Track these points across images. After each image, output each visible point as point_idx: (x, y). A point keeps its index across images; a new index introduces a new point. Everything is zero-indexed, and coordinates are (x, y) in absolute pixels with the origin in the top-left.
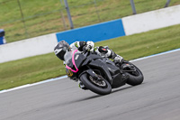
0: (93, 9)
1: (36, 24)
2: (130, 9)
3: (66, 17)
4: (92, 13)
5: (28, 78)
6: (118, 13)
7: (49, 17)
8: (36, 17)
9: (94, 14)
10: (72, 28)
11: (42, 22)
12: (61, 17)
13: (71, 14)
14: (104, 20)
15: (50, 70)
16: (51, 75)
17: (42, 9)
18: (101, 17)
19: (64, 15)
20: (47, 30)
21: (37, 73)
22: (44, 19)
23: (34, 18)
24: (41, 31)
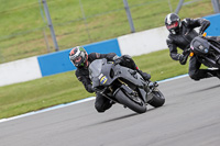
0: (82, 27)
1: (12, 45)
2: (128, 26)
3: (49, 36)
4: (81, 31)
5: (4, 111)
6: (113, 31)
7: (28, 37)
8: (13, 37)
9: (84, 33)
10: (57, 50)
11: (21, 43)
12: (43, 37)
13: (56, 33)
14: (96, 40)
15: (30, 101)
16: (31, 108)
17: (20, 27)
18: (92, 37)
19: (47, 33)
20: (26, 52)
21: (15, 105)
22: (23, 39)
23: (10, 39)
24: (19, 53)
